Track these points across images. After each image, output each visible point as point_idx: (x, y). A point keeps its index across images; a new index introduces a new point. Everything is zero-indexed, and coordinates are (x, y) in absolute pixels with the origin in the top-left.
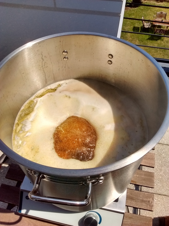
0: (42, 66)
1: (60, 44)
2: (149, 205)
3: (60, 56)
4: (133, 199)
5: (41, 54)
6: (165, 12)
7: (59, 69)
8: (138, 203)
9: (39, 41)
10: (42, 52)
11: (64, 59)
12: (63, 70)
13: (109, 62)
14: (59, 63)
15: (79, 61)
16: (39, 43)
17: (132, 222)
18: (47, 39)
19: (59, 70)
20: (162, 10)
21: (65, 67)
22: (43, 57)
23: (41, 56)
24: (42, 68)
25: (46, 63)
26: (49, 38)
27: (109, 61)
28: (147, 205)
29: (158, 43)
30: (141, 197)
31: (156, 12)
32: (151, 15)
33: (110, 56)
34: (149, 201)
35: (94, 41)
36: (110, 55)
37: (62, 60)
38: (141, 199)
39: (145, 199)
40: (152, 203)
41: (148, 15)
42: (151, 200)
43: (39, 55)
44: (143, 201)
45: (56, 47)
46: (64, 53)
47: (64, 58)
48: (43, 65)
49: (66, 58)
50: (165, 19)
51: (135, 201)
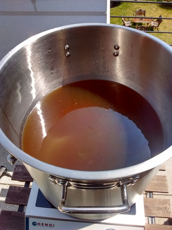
6: (144, 9)
8: (155, 211)
20: (140, 8)
28: (164, 212)
30: (156, 204)
31: (135, 10)
32: (130, 13)
34: (166, 208)
39: (161, 206)
40: (169, 209)
41: (127, 14)
42: (167, 206)
44: (159, 209)
47: (66, 54)
50: (145, 15)
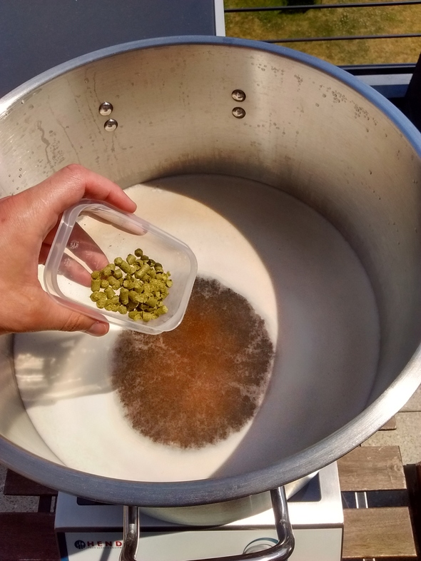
0: (49, 162)
1: (88, 88)
2: (393, 476)
3: (95, 121)
4: (352, 472)
5: (37, 128)
7: (98, 158)
8: (366, 478)
9: (25, 92)
10: (41, 122)
11: (107, 128)
12: (108, 159)
13: (236, 113)
14: (93, 141)
15: (151, 123)
16: (27, 97)
17: (360, 531)
18: (47, 82)
19: (98, 162)
21: (113, 150)
22: (47, 136)
23: (40, 134)
24: (48, 166)
25: (57, 151)
26: (53, 76)
27: (235, 110)
28: (389, 477)
29: (309, 19)
30: (369, 461)
33: (237, 97)
34: (392, 468)
35: (184, 61)
36: (235, 92)
37: (100, 132)
38: (370, 465)
39: (380, 465)
40: (399, 470)
43: (33, 131)
44: (376, 470)
45: (79, 97)
46: (103, 112)
47: (105, 125)
48: (50, 158)
49: (111, 124)
51: (358, 475)
